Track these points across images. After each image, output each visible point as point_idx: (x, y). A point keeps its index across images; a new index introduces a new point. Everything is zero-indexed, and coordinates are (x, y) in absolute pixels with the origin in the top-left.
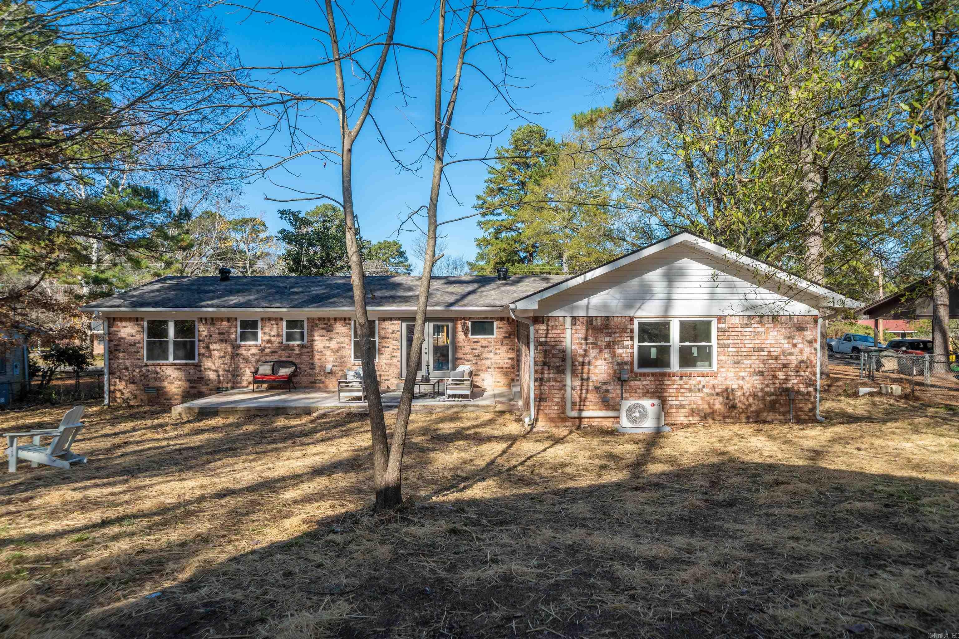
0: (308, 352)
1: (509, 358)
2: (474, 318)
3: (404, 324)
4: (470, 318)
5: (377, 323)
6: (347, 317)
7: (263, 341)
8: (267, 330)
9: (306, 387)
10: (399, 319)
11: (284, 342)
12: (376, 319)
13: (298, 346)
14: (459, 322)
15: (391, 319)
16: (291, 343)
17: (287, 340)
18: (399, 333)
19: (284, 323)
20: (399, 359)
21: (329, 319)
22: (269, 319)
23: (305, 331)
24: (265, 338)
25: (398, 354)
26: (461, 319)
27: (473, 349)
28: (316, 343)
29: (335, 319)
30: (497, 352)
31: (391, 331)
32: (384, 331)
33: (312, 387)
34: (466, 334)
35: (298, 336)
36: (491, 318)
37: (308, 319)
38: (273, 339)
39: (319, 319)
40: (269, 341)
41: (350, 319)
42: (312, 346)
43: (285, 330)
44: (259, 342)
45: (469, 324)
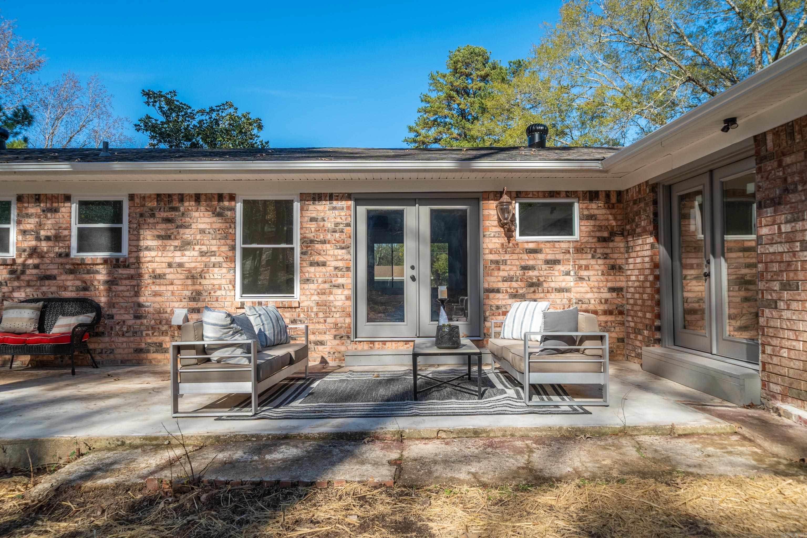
0: (131, 277)
1: (612, 290)
2: (526, 194)
3: (362, 210)
4: (518, 195)
5: (297, 206)
6: (226, 191)
7: (21, 251)
8: (30, 224)
9: (124, 363)
10: (349, 197)
11: (74, 253)
12: (296, 198)
13: (105, 261)
14: (493, 204)
15: (331, 197)
16: (88, 256)
17: (80, 250)
18: (350, 230)
19: (74, 207)
20: (348, 292)
21: (182, 198)
22: (38, 198)
23: (125, 226)
24: (25, 245)
25: (347, 280)
26: (498, 195)
27: (525, 268)
28: (146, 255)
29: (197, 198)
30: (584, 273)
31: (329, 225)
32: (313, 226)
33: (139, 363)
34: (509, 234)
35: (104, 240)
36: (568, 194)
37: (132, 197)
38: (44, 246)
39: (159, 197)
40: (34, 252)
41: (232, 198)
42: (138, 261)
43: (75, 227)
44: (12, 253)
45: (516, 208)
